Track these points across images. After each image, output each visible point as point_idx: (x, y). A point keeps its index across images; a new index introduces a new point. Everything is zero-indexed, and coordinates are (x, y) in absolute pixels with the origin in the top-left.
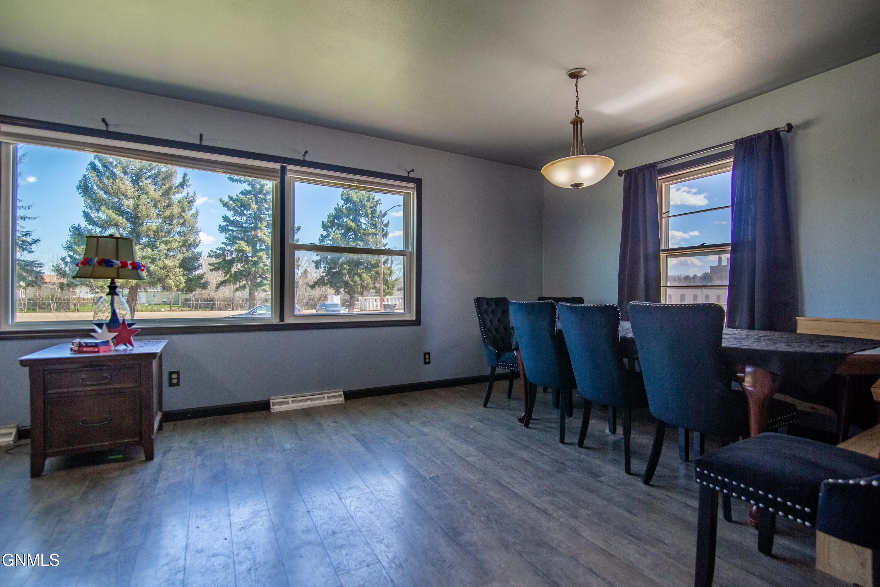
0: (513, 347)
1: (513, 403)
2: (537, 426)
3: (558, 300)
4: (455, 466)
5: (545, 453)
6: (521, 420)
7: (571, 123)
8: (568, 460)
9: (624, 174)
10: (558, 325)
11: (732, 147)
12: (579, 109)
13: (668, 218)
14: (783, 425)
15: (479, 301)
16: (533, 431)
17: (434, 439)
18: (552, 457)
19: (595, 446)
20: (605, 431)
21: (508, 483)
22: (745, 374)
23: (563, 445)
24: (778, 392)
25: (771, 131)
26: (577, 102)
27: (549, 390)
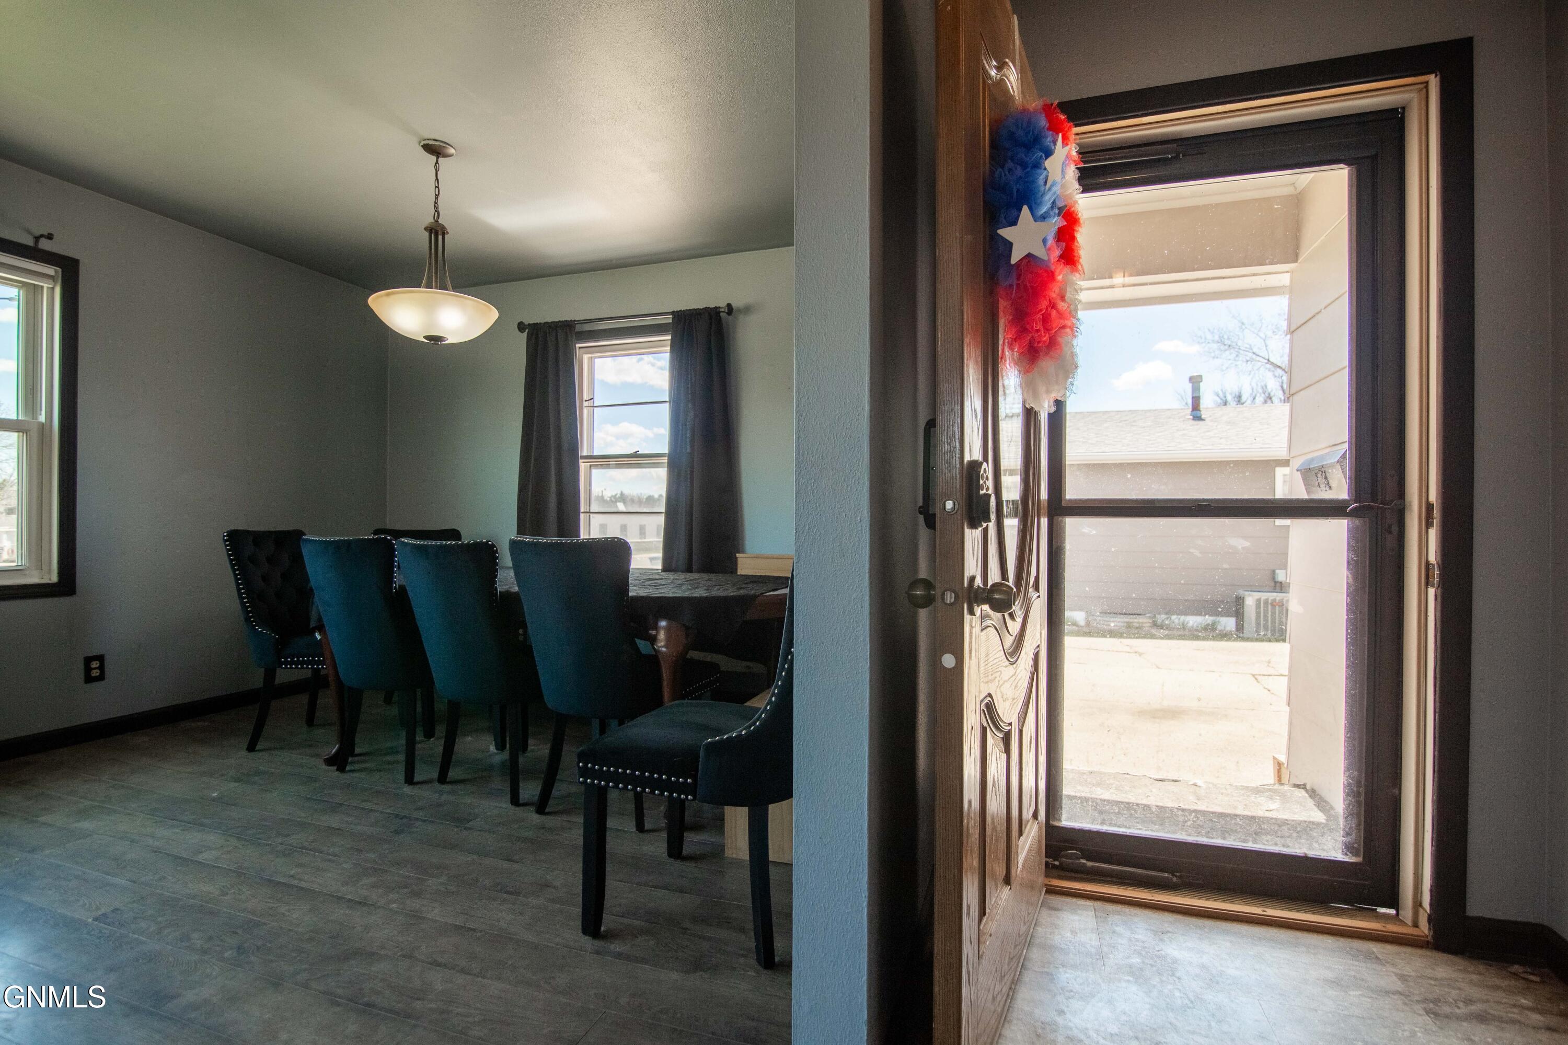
0: (313, 624)
1: (319, 733)
2: (365, 765)
3: (398, 534)
4: (165, 878)
5: (374, 807)
6: (330, 761)
7: (426, 229)
8: (416, 810)
9: (527, 330)
10: (398, 579)
11: (668, 319)
12: (440, 209)
13: (592, 408)
14: (705, 692)
15: (235, 539)
16: (356, 775)
17: (111, 839)
18: (388, 811)
19: (470, 777)
20: (489, 749)
21: (293, 877)
22: (656, 630)
23: (411, 787)
24: (693, 650)
25: (711, 309)
26: (437, 196)
27: (395, 698)
